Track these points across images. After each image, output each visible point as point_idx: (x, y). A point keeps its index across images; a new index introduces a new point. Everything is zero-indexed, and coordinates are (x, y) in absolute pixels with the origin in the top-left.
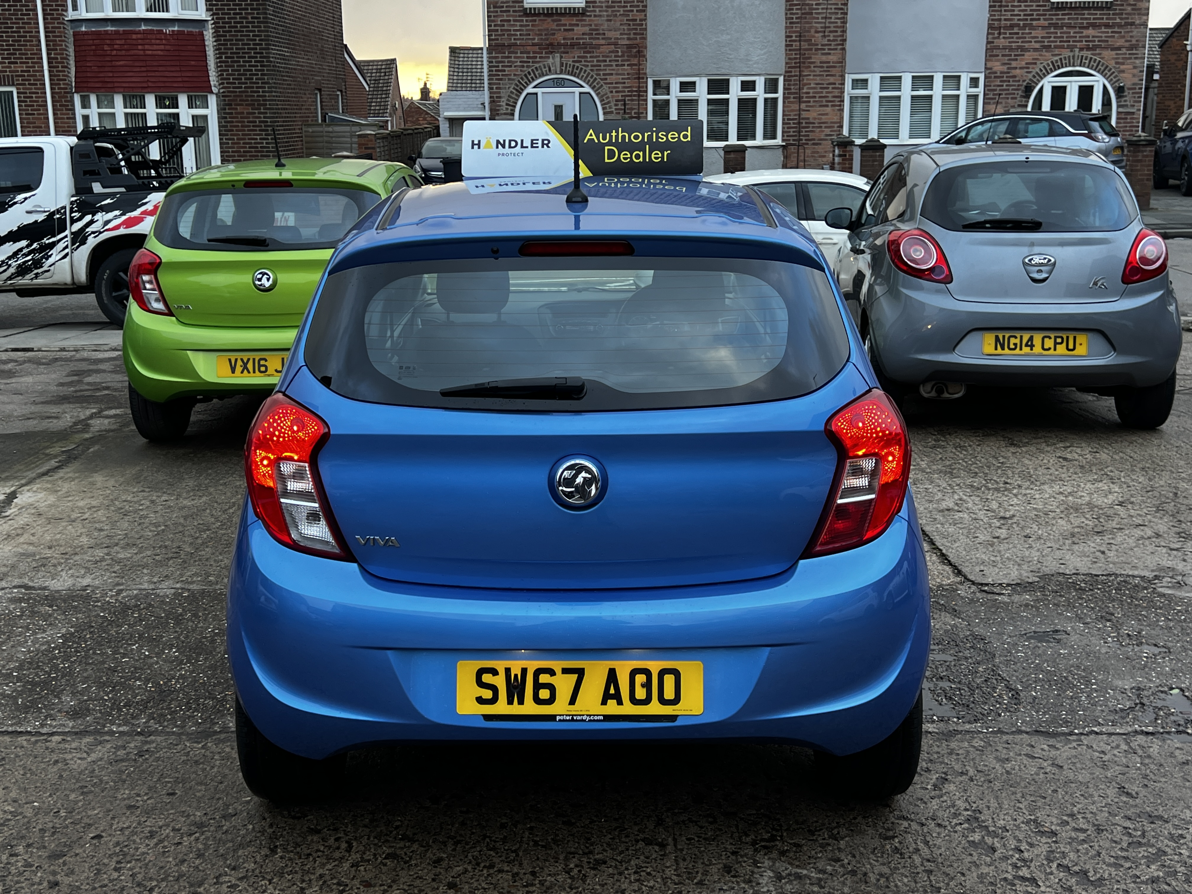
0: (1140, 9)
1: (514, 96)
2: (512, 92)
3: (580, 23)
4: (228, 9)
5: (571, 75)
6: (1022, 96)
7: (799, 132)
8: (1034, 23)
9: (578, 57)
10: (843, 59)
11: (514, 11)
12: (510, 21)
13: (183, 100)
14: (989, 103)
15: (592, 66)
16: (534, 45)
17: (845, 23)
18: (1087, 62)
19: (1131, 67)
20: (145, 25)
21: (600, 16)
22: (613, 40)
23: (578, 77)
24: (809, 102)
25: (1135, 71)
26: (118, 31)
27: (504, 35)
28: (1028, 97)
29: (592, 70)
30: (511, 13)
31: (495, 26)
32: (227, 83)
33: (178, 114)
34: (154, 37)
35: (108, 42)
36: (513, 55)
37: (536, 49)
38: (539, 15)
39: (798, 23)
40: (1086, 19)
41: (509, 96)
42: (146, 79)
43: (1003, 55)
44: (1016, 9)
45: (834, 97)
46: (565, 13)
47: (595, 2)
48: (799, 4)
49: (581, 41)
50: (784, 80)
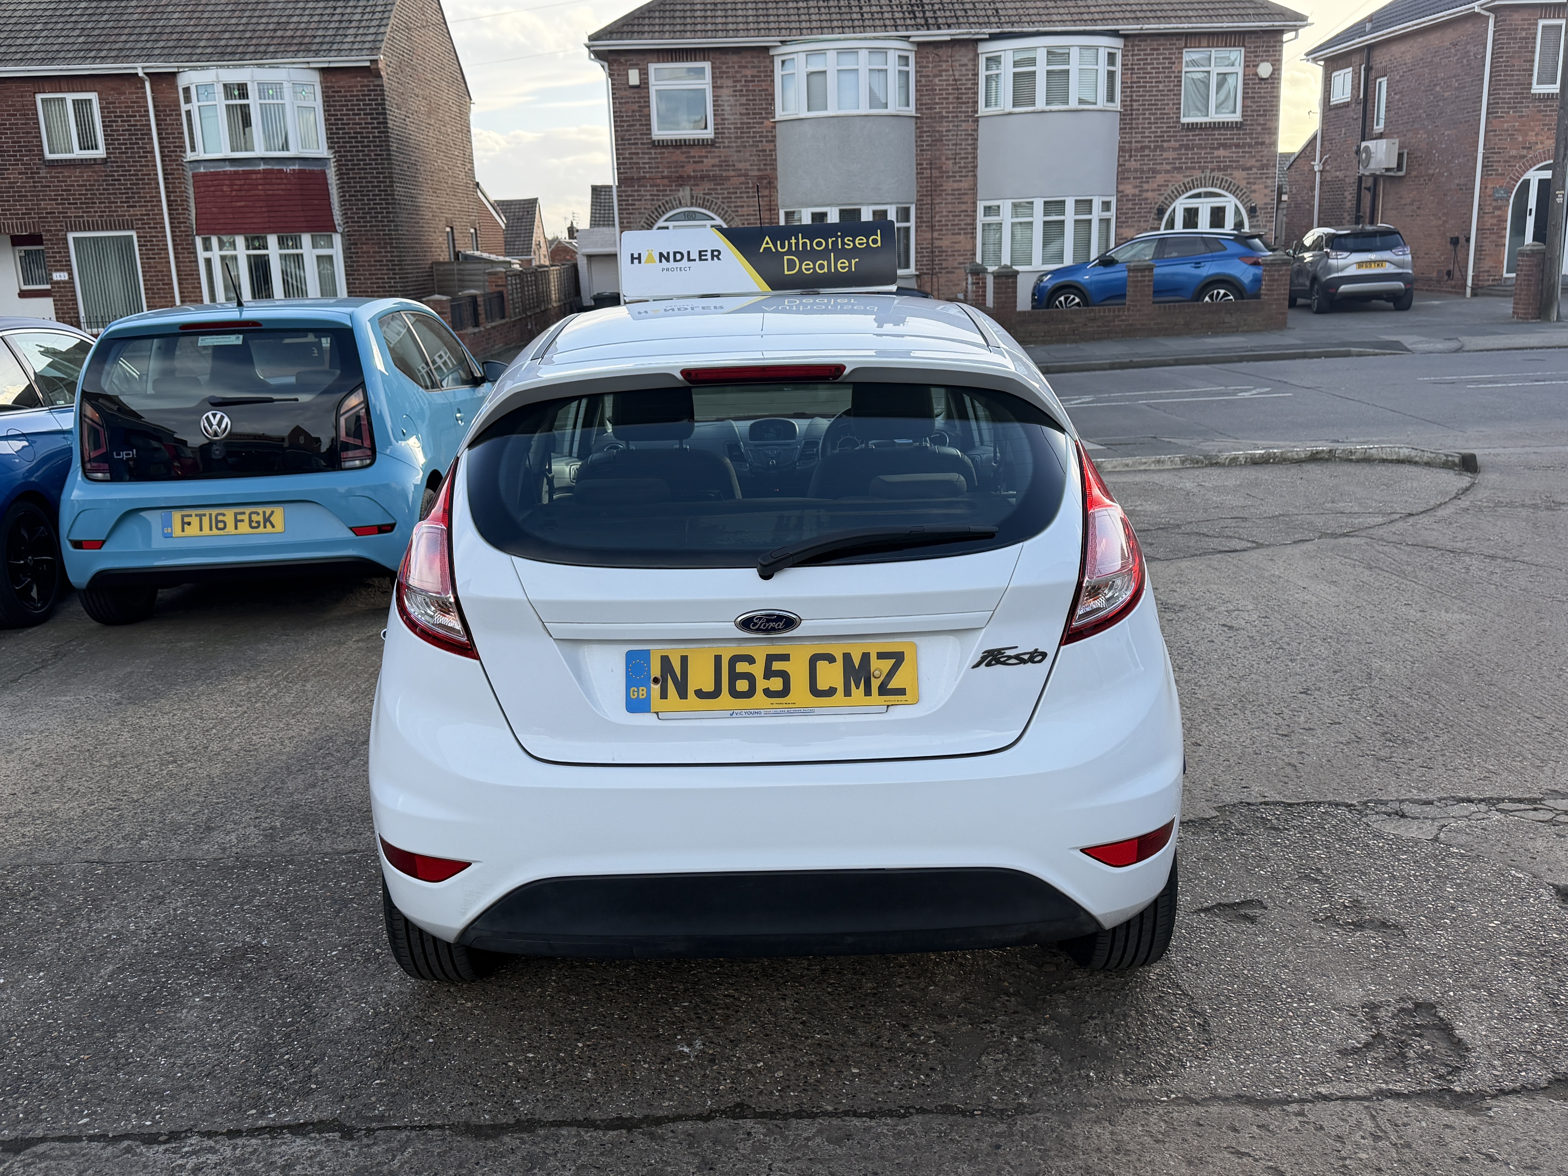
0: (1270, 129)
2: (642, 226)
3: (709, 154)
4: (350, 147)
5: (702, 207)
6: (1154, 219)
7: (933, 261)
8: (1165, 145)
9: (709, 189)
10: (975, 185)
11: (642, 144)
12: (638, 153)
13: (306, 239)
14: (1122, 227)
15: (723, 198)
16: (663, 178)
17: (976, 149)
18: (1219, 182)
19: (1262, 186)
20: (264, 164)
21: (729, 147)
22: (743, 172)
23: (709, 210)
25: (1267, 191)
26: (238, 171)
27: (632, 168)
28: (1161, 219)
29: (723, 203)
31: (623, 159)
32: (352, 222)
33: (302, 255)
34: (274, 176)
35: (227, 182)
36: (642, 189)
37: (666, 181)
38: (667, 147)
39: (928, 150)
40: (1217, 139)
42: (267, 219)
43: (1134, 178)
44: (1147, 131)
45: (966, 224)
46: (694, 145)
47: (724, 133)
48: (929, 131)
49: (711, 173)
50: (916, 209)
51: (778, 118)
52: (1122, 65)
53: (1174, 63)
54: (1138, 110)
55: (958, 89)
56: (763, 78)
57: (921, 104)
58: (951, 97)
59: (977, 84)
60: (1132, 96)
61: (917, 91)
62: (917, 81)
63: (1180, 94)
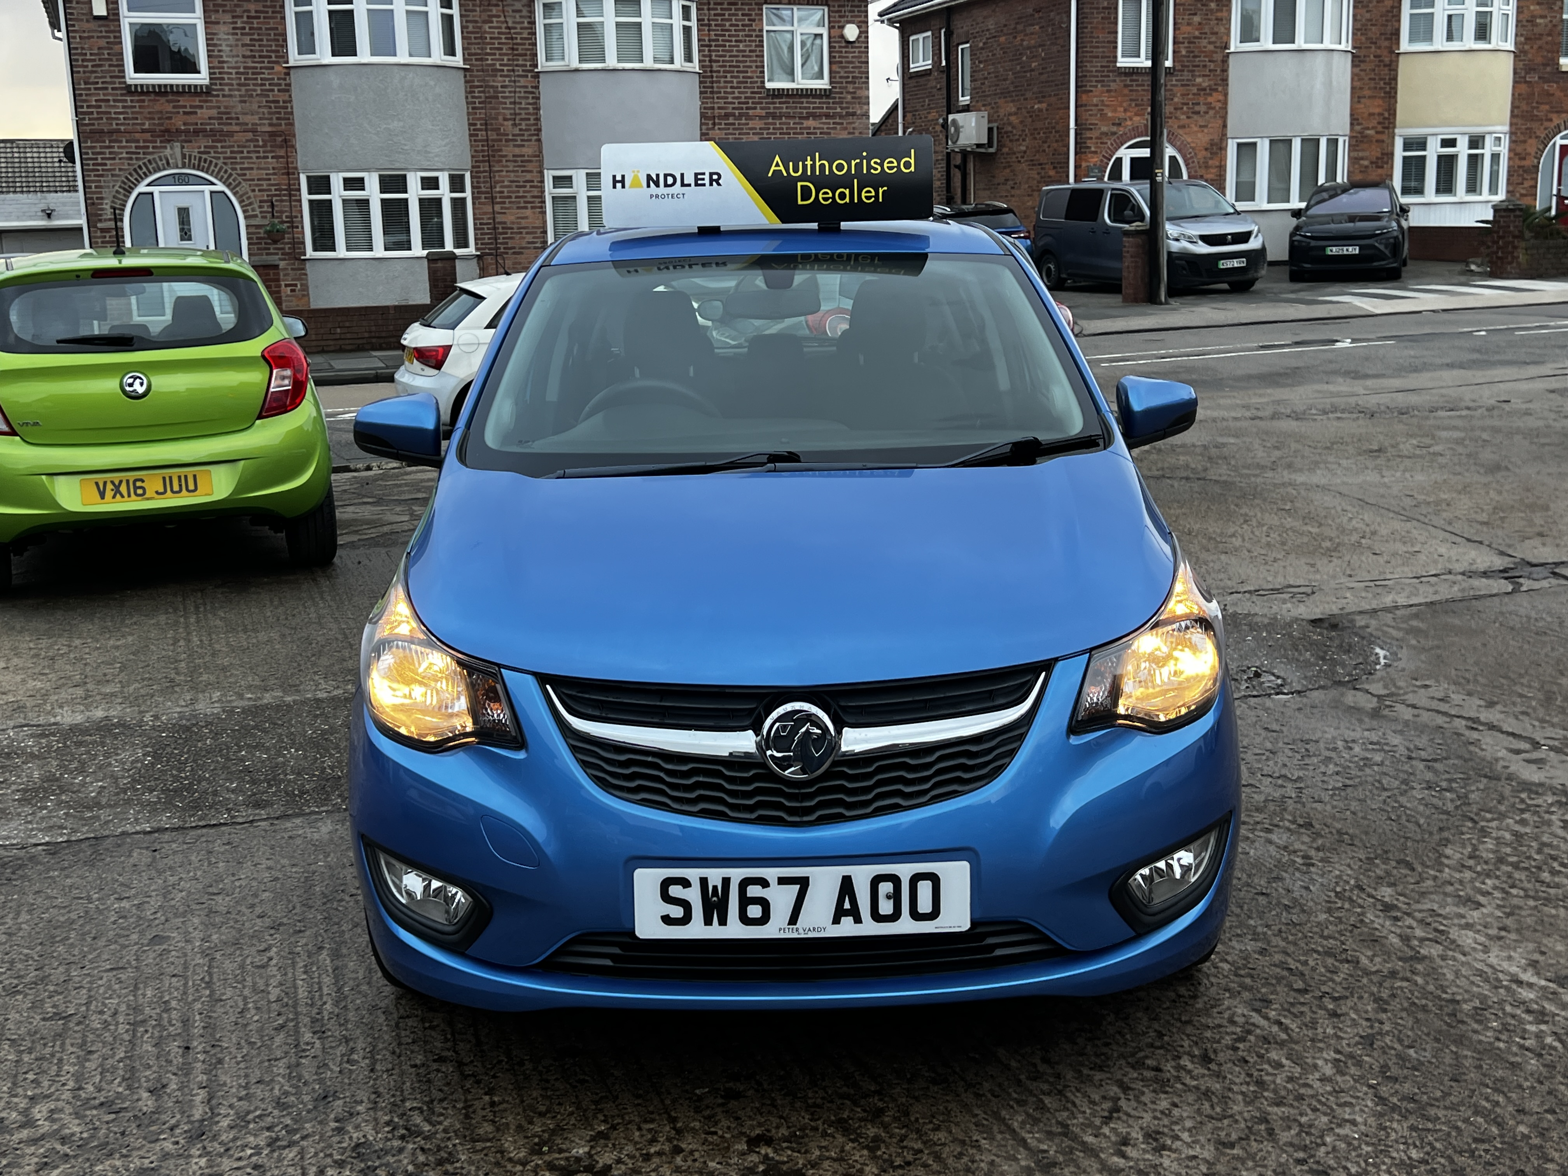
0: (860, 98)
1: (121, 197)
2: (117, 192)
3: (205, 105)
5: (198, 169)
7: (496, 239)
8: (751, 112)
9: (205, 147)
10: (541, 152)
11: (113, 89)
12: (108, 101)
15: (225, 158)
16: (143, 131)
17: (538, 109)
21: (230, 96)
22: (250, 126)
23: (207, 172)
24: (504, 203)
27: (101, 118)
29: (225, 164)
30: (110, 91)
31: (88, 107)
36: (116, 145)
37: (148, 136)
38: (148, 92)
39: (482, 108)
40: (805, 108)
41: (114, 197)
44: (730, 96)
45: (533, 197)
46: (184, 92)
47: (223, 79)
48: (481, 86)
49: (208, 127)
50: (472, 177)
51: (292, 63)
52: (698, 20)
53: (754, 20)
54: (719, 72)
55: (512, 38)
56: (270, 14)
57: (469, 54)
58: (504, 47)
59: (535, 34)
60: (710, 56)
61: (463, 38)
62: (462, 27)
63: (763, 56)
